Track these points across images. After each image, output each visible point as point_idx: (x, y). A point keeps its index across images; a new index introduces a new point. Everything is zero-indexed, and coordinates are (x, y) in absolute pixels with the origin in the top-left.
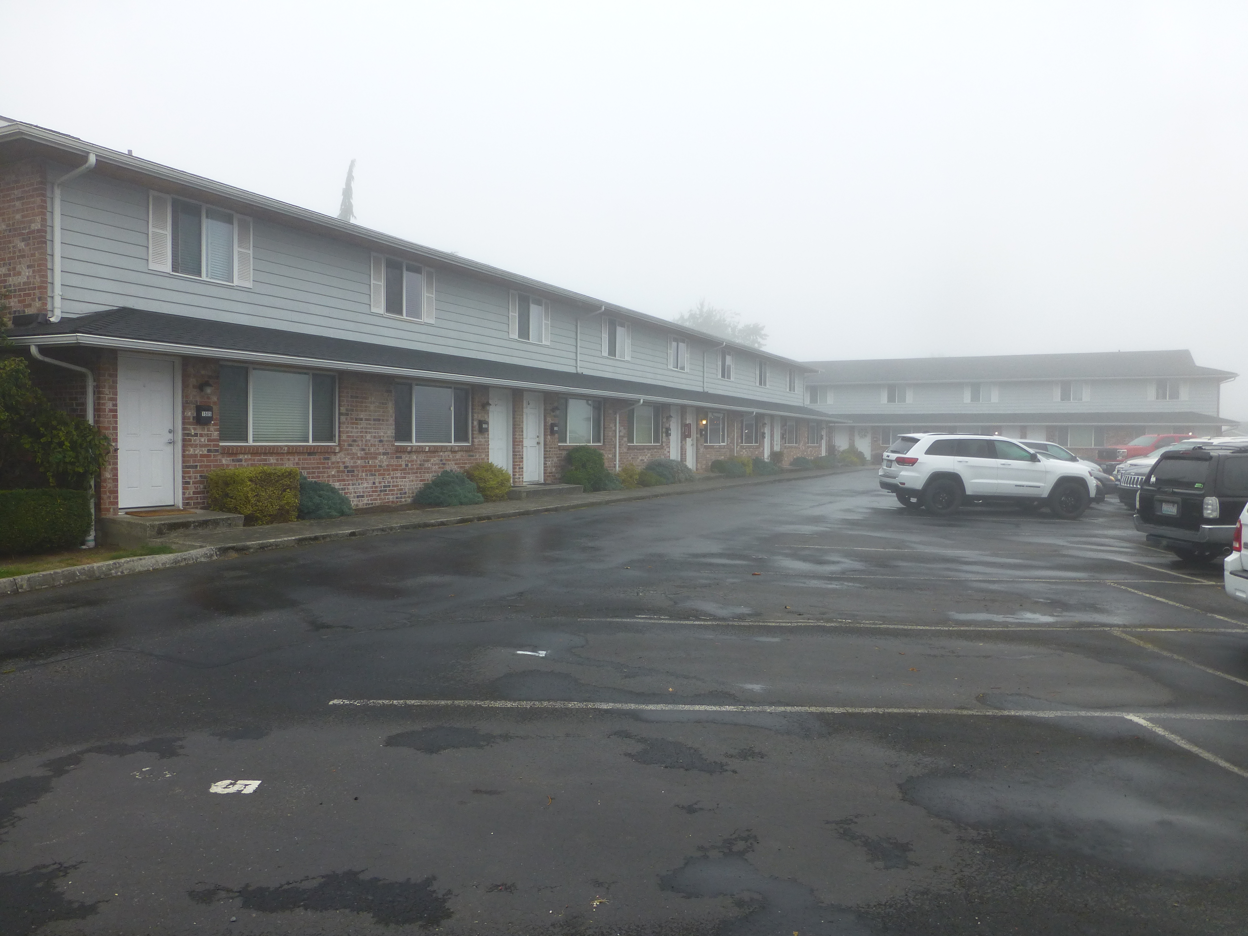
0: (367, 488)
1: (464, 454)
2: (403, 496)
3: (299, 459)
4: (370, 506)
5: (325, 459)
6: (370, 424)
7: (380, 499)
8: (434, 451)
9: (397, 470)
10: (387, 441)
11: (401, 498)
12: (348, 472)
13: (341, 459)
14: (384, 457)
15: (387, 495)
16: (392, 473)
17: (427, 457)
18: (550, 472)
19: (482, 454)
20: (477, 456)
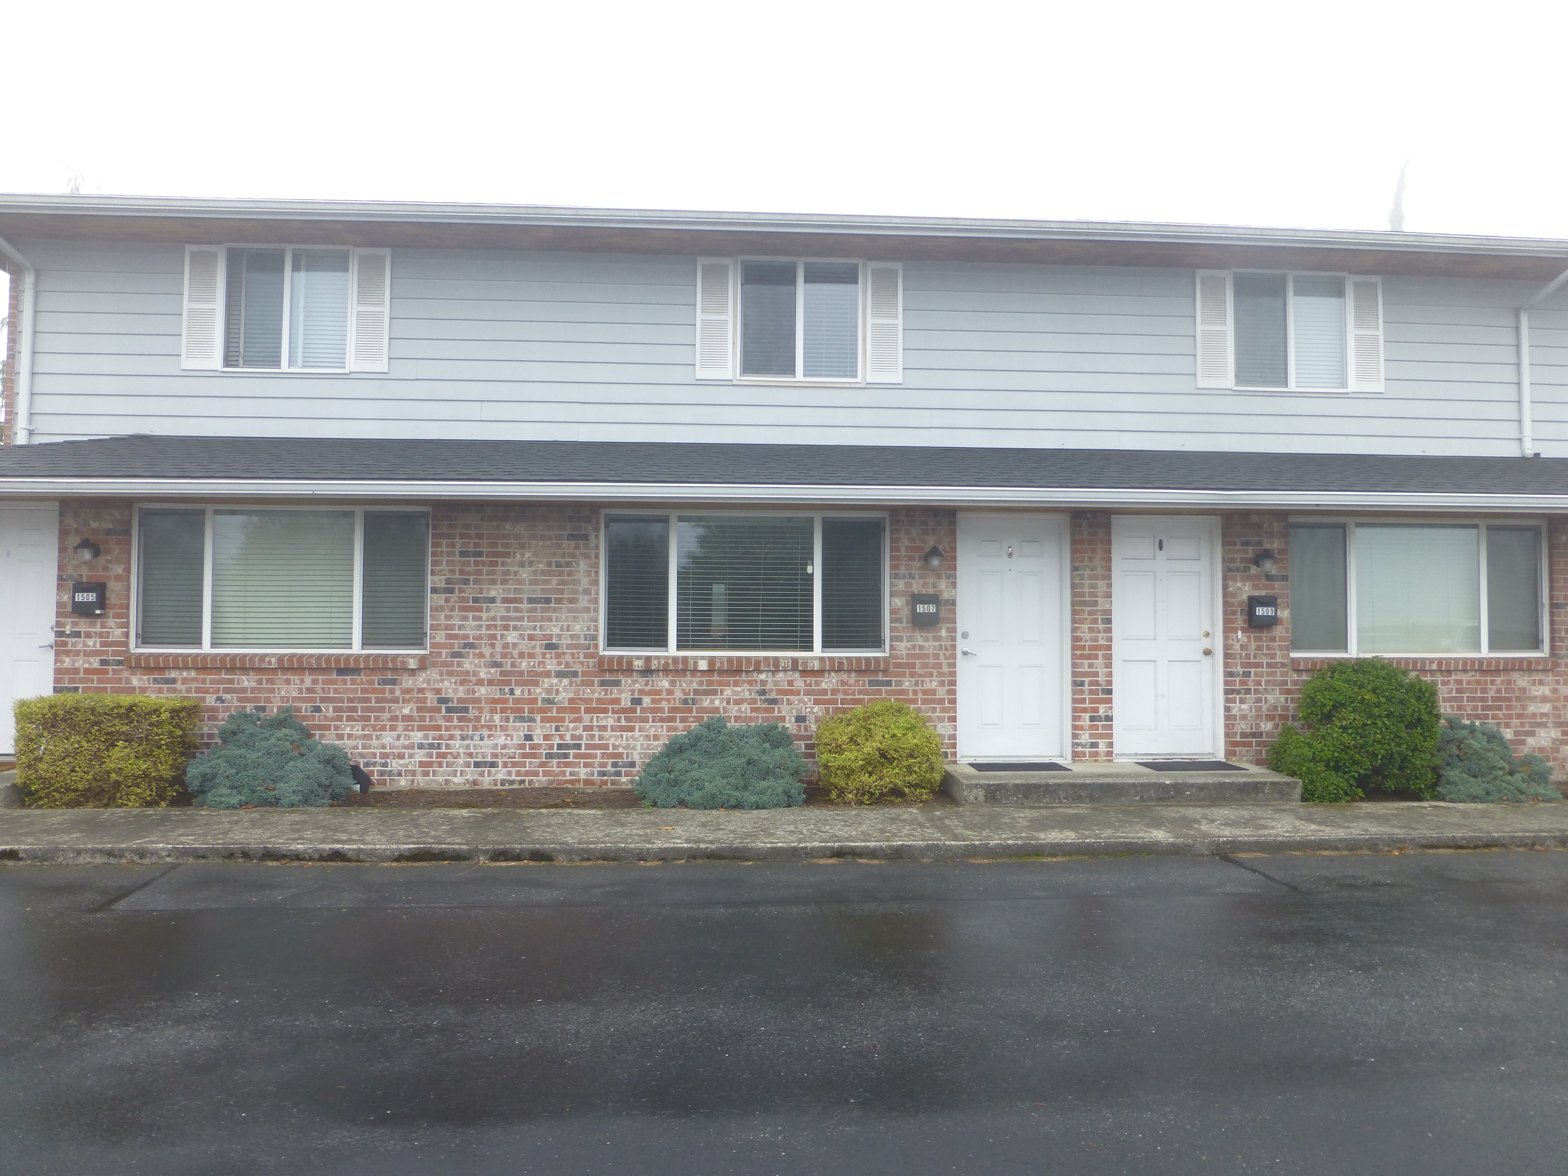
0: (504, 747)
1: (853, 678)
2: (623, 770)
3: (314, 682)
4: (516, 786)
5: (385, 682)
6: (516, 610)
7: (545, 774)
8: (735, 670)
9: (605, 711)
10: (569, 647)
11: (618, 774)
12: (449, 710)
13: (429, 684)
14: (561, 682)
15: (567, 765)
16: (586, 717)
17: (709, 683)
18: (1249, 731)
19: (928, 679)
20: (907, 684)
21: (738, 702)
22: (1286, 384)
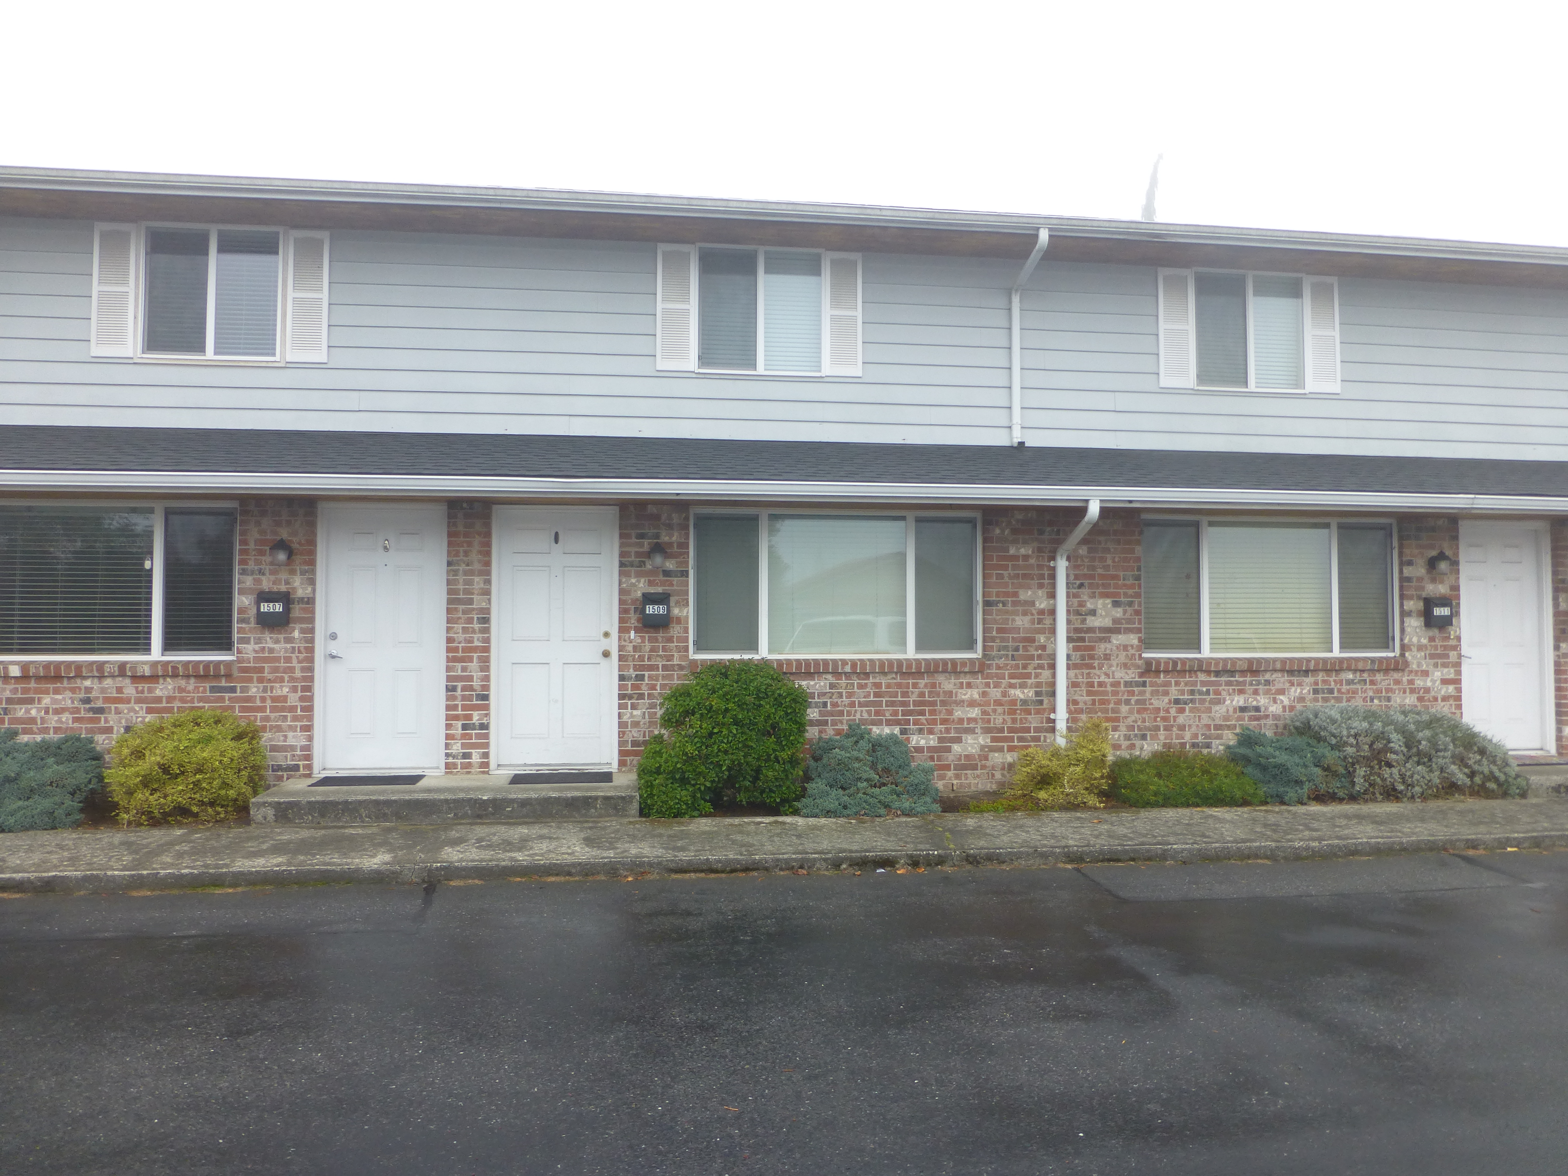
8: (54, 676)
17: (25, 691)
18: (641, 739)
19: (277, 685)
20: (254, 690)
21: (57, 712)
22: (754, 366)
